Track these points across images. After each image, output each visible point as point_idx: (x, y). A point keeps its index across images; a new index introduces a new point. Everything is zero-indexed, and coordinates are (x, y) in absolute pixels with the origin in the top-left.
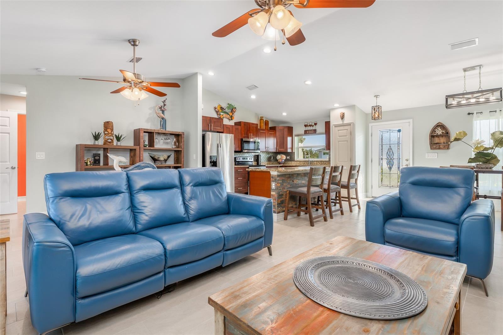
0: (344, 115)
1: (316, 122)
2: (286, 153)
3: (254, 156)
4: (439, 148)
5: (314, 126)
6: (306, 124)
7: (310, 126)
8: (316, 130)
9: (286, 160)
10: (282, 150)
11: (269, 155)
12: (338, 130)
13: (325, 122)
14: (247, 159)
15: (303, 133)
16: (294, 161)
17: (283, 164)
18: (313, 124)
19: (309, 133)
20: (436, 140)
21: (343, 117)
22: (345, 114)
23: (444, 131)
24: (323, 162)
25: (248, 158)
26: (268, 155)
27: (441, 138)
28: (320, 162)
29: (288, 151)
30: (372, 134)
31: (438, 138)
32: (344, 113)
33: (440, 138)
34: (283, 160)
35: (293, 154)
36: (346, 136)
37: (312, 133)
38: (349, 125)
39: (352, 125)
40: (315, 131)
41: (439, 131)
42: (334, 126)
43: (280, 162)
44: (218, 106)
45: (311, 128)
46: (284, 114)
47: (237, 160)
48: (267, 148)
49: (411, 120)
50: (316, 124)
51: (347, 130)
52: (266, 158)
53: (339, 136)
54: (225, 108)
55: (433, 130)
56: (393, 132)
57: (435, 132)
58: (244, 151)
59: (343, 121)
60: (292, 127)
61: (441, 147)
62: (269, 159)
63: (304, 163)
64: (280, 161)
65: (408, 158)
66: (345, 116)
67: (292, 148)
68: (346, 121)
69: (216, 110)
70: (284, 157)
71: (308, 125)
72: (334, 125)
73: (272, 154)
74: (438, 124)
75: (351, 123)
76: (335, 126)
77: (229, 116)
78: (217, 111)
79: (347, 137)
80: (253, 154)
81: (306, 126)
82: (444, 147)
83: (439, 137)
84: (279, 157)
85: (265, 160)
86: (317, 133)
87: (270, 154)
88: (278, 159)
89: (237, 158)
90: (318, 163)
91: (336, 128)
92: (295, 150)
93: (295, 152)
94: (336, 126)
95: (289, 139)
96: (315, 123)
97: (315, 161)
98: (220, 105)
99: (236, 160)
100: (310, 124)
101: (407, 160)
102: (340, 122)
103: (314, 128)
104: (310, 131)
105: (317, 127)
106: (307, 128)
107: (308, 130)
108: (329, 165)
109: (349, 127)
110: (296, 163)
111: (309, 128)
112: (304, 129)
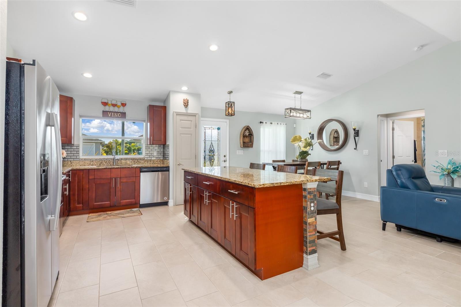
0: (188, 103)
1: (124, 102)
5: (122, 107)
6: (106, 101)
7: (114, 105)
10: (63, 140)
12: (181, 120)
13: (152, 106)
15: (101, 114)
16: (78, 159)
18: (119, 104)
19: (112, 117)
20: (245, 140)
21: (186, 104)
24: (136, 161)
28: (131, 160)
32: (188, 101)
35: (77, 147)
36: (190, 128)
37: (118, 117)
38: (194, 115)
39: (197, 116)
40: (124, 114)
42: (175, 114)
45: (116, 109)
46: (88, 75)
49: (228, 121)
50: (124, 105)
51: (191, 121)
53: (182, 128)
56: (214, 129)
57: (245, 133)
59: (186, 110)
60: (73, 99)
61: (249, 145)
63: (101, 163)
67: (74, 138)
68: (191, 109)
71: (110, 103)
72: (176, 112)
75: (197, 114)
76: (176, 114)
79: (192, 129)
81: (105, 104)
83: (246, 137)
86: (127, 118)
91: (177, 117)
94: (178, 114)
95: (73, 120)
96: (122, 102)
97: (122, 159)
100: (114, 102)
102: (183, 110)
103: (121, 109)
104: (114, 114)
105: (126, 110)
106: (107, 108)
107: (109, 111)
108: (146, 164)
109: (194, 118)
110: (81, 163)
111: (112, 109)
112: (103, 108)
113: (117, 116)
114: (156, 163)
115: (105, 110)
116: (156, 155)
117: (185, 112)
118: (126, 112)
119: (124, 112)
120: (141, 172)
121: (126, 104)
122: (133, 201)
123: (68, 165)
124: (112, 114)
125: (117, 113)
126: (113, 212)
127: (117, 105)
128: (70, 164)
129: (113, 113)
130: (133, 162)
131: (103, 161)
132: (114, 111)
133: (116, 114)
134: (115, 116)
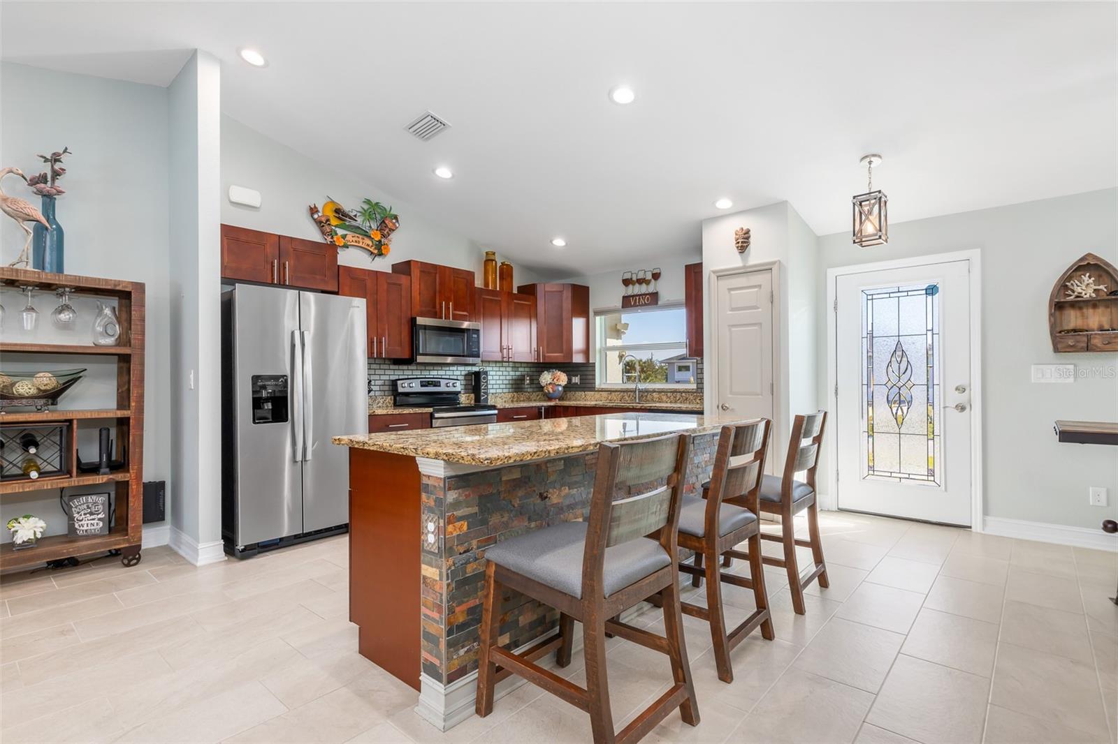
0: (748, 238)
1: (658, 271)
2: (567, 367)
3: (466, 375)
4: (1088, 348)
5: (653, 280)
6: (628, 276)
7: (640, 281)
8: (657, 293)
9: (569, 387)
10: (556, 356)
11: (517, 373)
12: (730, 290)
13: (686, 266)
14: (437, 384)
15: (619, 304)
16: (592, 389)
17: (561, 399)
18: (649, 276)
19: (635, 305)
20: (1072, 319)
21: (744, 242)
22: (751, 233)
23: (1102, 287)
24: (680, 396)
25: (443, 382)
26: (512, 373)
27: (1091, 311)
28: (669, 394)
29: (574, 361)
30: (836, 304)
31: (1078, 313)
32: (748, 232)
33: (1085, 310)
34: (560, 389)
35: (590, 369)
36: (756, 307)
37: (646, 304)
38: (766, 269)
39: (775, 268)
40: (654, 297)
41: (1086, 287)
42: (714, 277)
43: (549, 393)
44: (325, 205)
45: (643, 289)
46: (559, 242)
47: (400, 390)
48: (505, 351)
49: (975, 254)
50: (656, 276)
51: (760, 286)
52: (506, 382)
53: (733, 309)
54: (352, 214)
55: (1063, 285)
56: (910, 293)
57: (1070, 292)
58: (420, 359)
59: (744, 260)
60: (588, 288)
61: (1097, 341)
62: (517, 386)
63: (623, 396)
64: (551, 391)
65: (963, 382)
66: (751, 240)
67: (586, 352)
68: (756, 256)
69: (316, 216)
70: (563, 378)
71: (634, 279)
72: (714, 272)
73: (527, 369)
74: (1082, 260)
75: (774, 263)
76: (718, 277)
77: (370, 243)
78: (321, 222)
79: (760, 310)
80: (460, 368)
81: (627, 282)
82: (1109, 343)
83: (1081, 308)
84: (546, 378)
85: (503, 387)
86: (659, 303)
87: (520, 369)
88: (542, 383)
89: (399, 382)
90: (664, 398)
91: (720, 282)
92: (595, 357)
93: (594, 363)
94: (722, 275)
95: (578, 324)
96: (655, 272)
97: (654, 391)
98: (333, 202)
99: (397, 390)
100: (641, 276)
101: (961, 389)
102: (735, 261)
103: (651, 288)
104: (639, 298)
105: (659, 285)
106: (632, 290)
107: (633, 294)
108: (698, 403)
109: (767, 276)
110: (597, 395)
111: (637, 289)
112: (623, 291)
113: (643, 303)
115: (626, 295)
117: (740, 264)
118: (659, 290)
119: (655, 291)
121: (660, 273)
124: (636, 300)
125: (644, 297)
127: (645, 279)
128: (584, 396)
129: (637, 298)
132: (640, 293)
134: (641, 304)
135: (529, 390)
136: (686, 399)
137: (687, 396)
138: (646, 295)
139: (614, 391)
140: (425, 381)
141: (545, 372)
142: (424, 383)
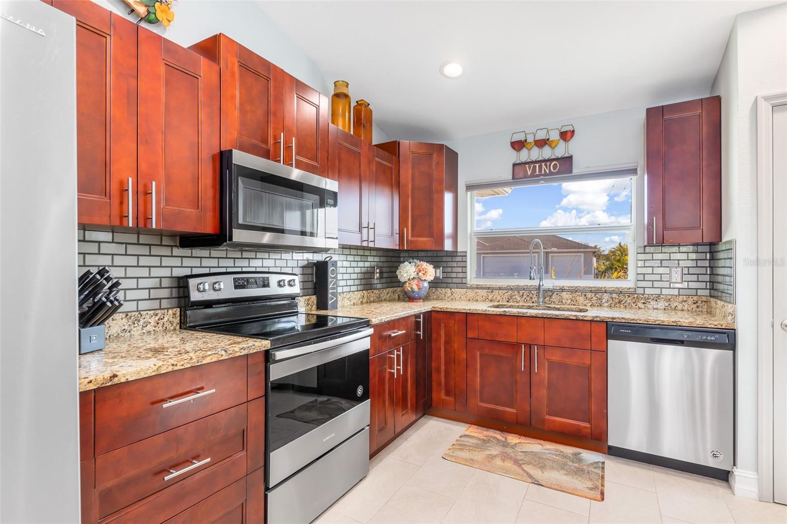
1: (570, 128)
2: (437, 257)
3: (303, 267)
5: (562, 142)
6: (520, 137)
7: (541, 143)
8: (571, 158)
9: (435, 284)
10: (424, 242)
11: (367, 264)
13: (648, 110)
14: (266, 284)
15: (509, 176)
16: (463, 285)
17: (426, 298)
18: (555, 136)
19: (533, 175)
24: (605, 297)
25: (274, 279)
26: (361, 264)
28: (589, 295)
29: (443, 249)
34: (426, 284)
35: (460, 259)
37: (551, 173)
40: (566, 162)
43: (413, 291)
45: (546, 153)
46: (454, 70)
47: (195, 296)
48: (365, 231)
50: (566, 136)
52: (354, 276)
60: (456, 152)
62: (366, 282)
63: (511, 297)
64: (415, 288)
67: (455, 237)
70: (430, 272)
71: (530, 139)
73: (377, 259)
76: (772, 106)
80: (298, 256)
84: (407, 271)
85: (350, 282)
86: (576, 171)
87: (370, 259)
88: (402, 280)
89: (192, 282)
90: (581, 299)
91: (781, 118)
92: (466, 244)
93: (464, 252)
94: (781, 103)
95: (448, 197)
96: (564, 130)
97: (562, 290)
99: (187, 296)
100: (541, 135)
103: (561, 151)
104: (540, 167)
105: (573, 148)
106: (524, 155)
107: (529, 160)
108: (640, 308)
110: (471, 293)
111: (535, 154)
112: (514, 157)
113: (547, 171)
114: (680, 307)
115: (517, 162)
116: (679, 280)
118: (571, 153)
119: (567, 155)
120: (609, 336)
121: (574, 131)
122: (585, 428)
123: (446, 298)
124: (535, 168)
125: (548, 163)
126: (523, 440)
127: (548, 139)
128: (450, 294)
129: (537, 165)
130: (595, 298)
131: (516, 293)
132: (540, 158)
133: (546, 165)
134: (543, 172)
135: (379, 286)
136: (620, 302)
137: (622, 297)
138: (551, 160)
139: (496, 289)
140: (243, 279)
141: (406, 263)
142: (241, 282)
